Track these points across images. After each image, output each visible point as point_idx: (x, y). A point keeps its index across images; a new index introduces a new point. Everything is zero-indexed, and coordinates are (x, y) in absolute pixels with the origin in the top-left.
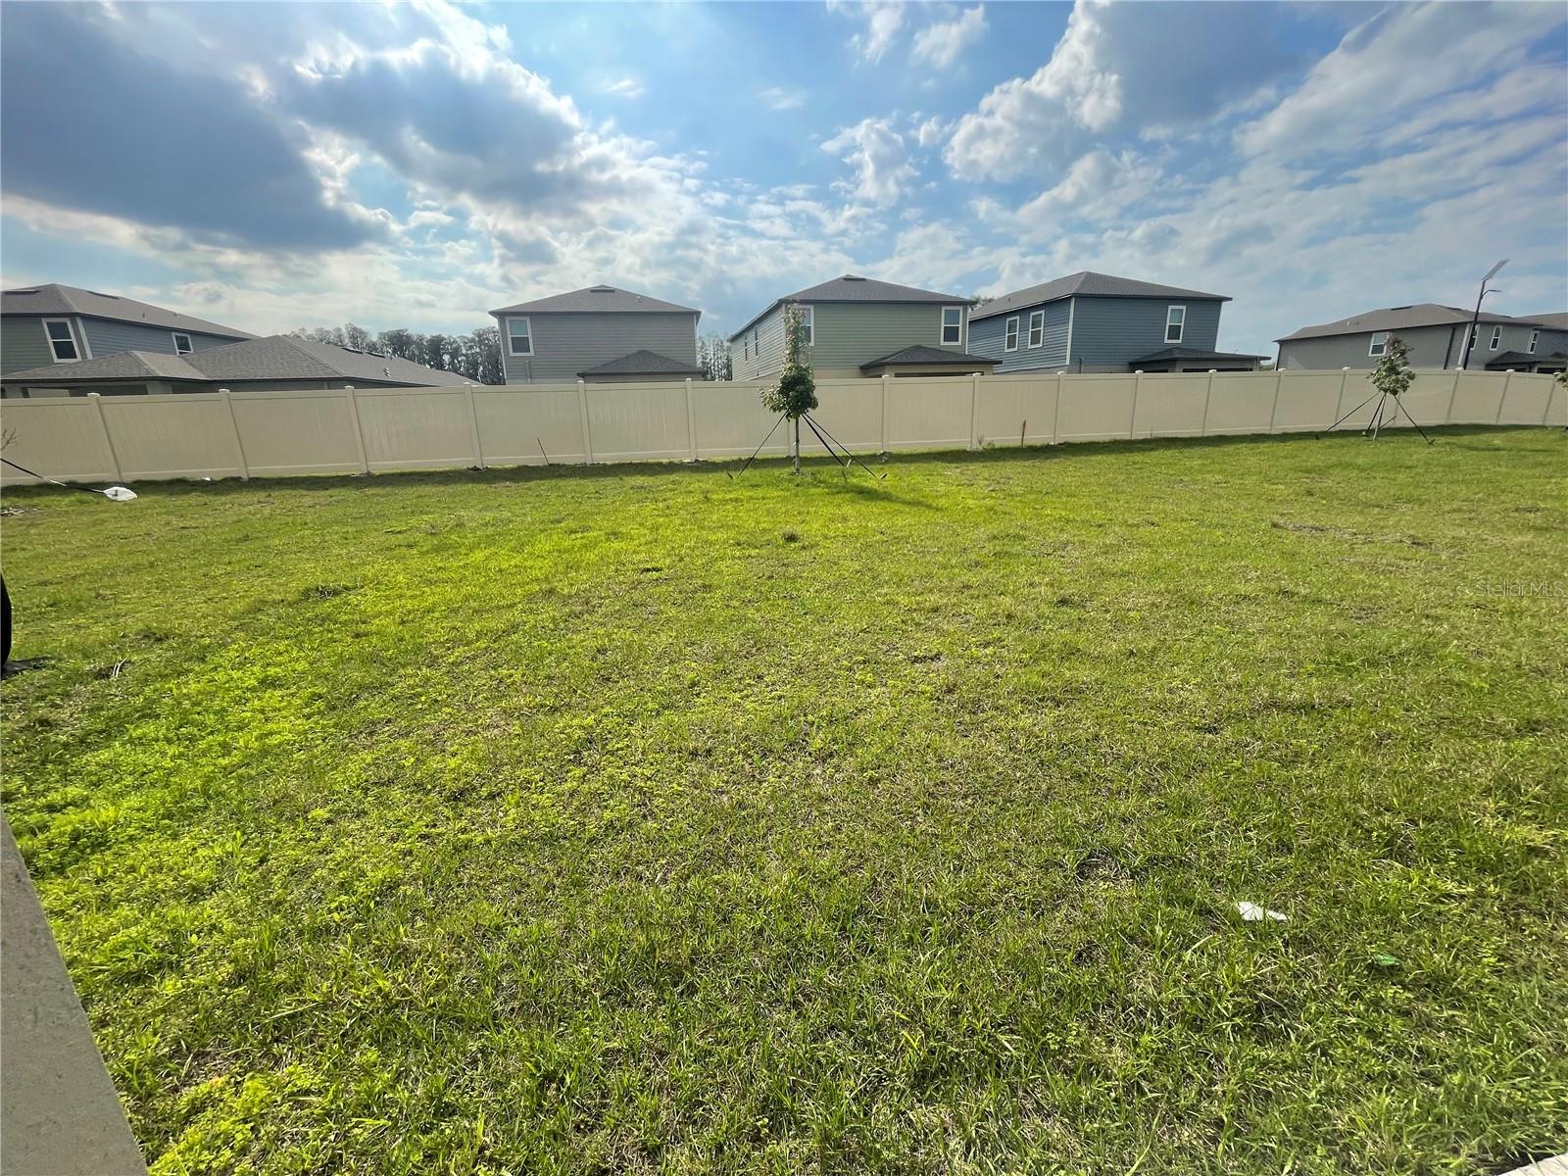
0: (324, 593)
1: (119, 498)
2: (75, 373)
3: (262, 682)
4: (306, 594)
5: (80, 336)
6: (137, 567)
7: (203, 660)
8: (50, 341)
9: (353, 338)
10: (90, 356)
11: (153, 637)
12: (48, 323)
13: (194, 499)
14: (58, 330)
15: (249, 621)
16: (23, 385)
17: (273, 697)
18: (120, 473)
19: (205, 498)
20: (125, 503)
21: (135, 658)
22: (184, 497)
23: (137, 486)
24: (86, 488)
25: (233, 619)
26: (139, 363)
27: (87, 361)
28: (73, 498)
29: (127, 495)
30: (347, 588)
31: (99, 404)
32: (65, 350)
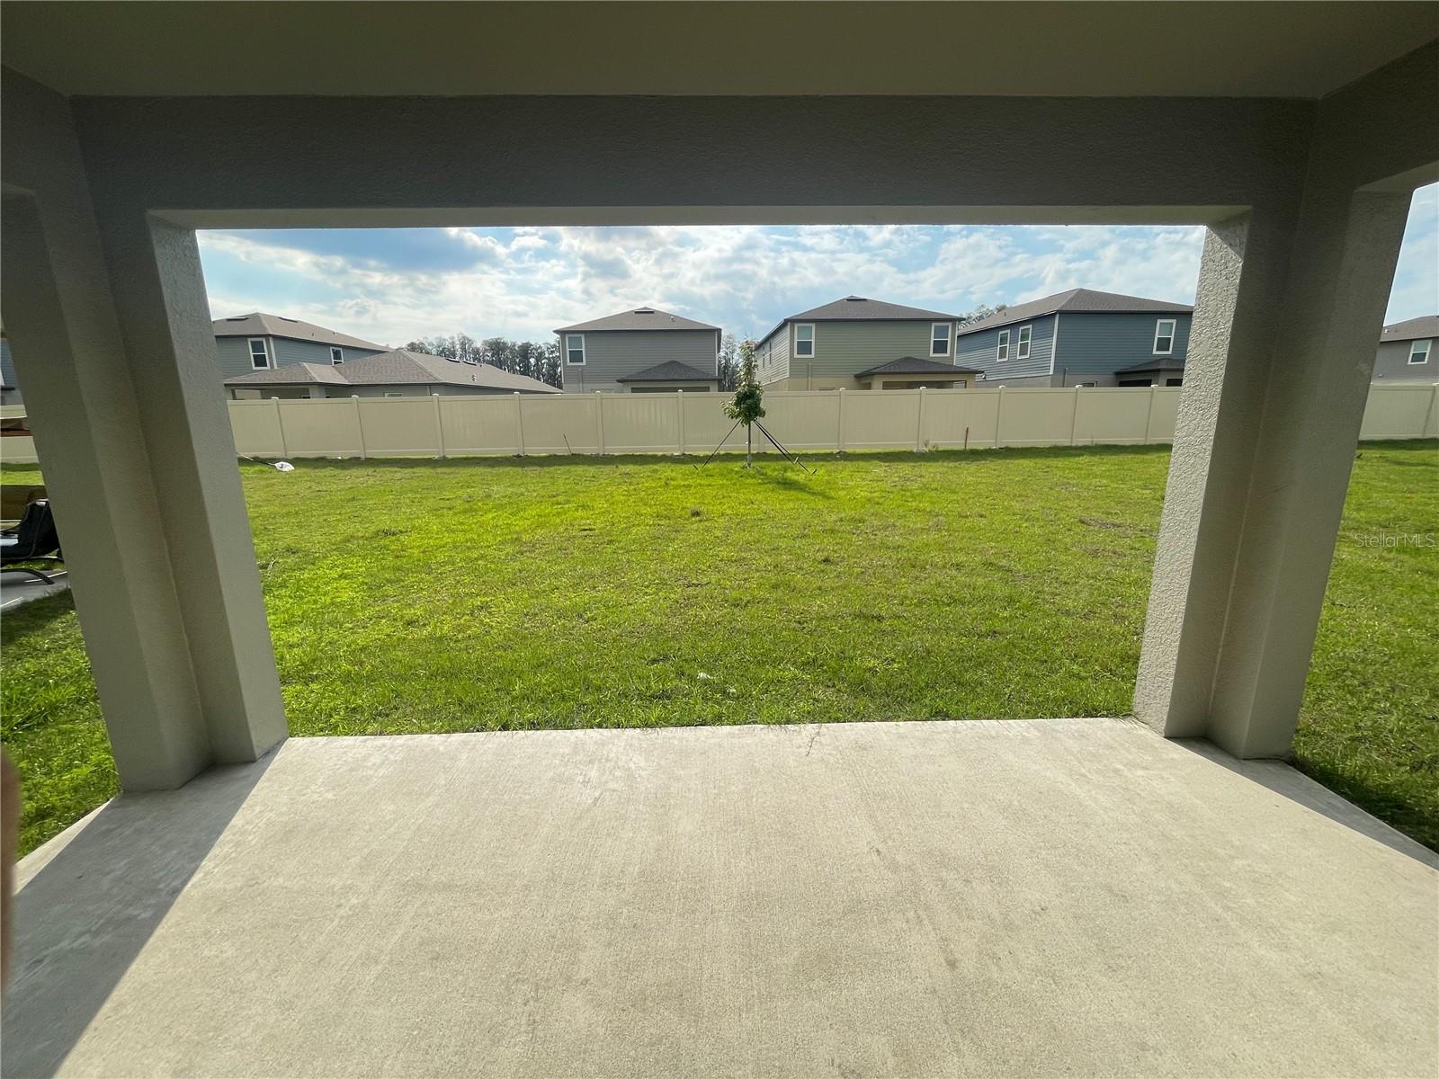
0: (386, 533)
1: (284, 470)
2: (265, 379)
3: (340, 576)
4: (377, 533)
5: (270, 350)
6: (288, 514)
7: (313, 564)
8: (252, 354)
9: (463, 344)
10: (276, 367)
11: (291, 551)
12: (252, 342)
13: (329, 471)
14: (257, 347)
15: (343, 547)
16: (233, 388)
17: (344, 583)
18: (286, 452)
19: (336, 472)
20: (287, 473)
21: (281, 560)
22: (323, 470)
23: (296, 462)
24: (264, 462)
25: (334, 545)
26: (306, 372)
27: (273, 372)
28: (256, 469)
29: (288, 467)
30: (401, 532)
31: (278, 404)
32: (260, 361)
